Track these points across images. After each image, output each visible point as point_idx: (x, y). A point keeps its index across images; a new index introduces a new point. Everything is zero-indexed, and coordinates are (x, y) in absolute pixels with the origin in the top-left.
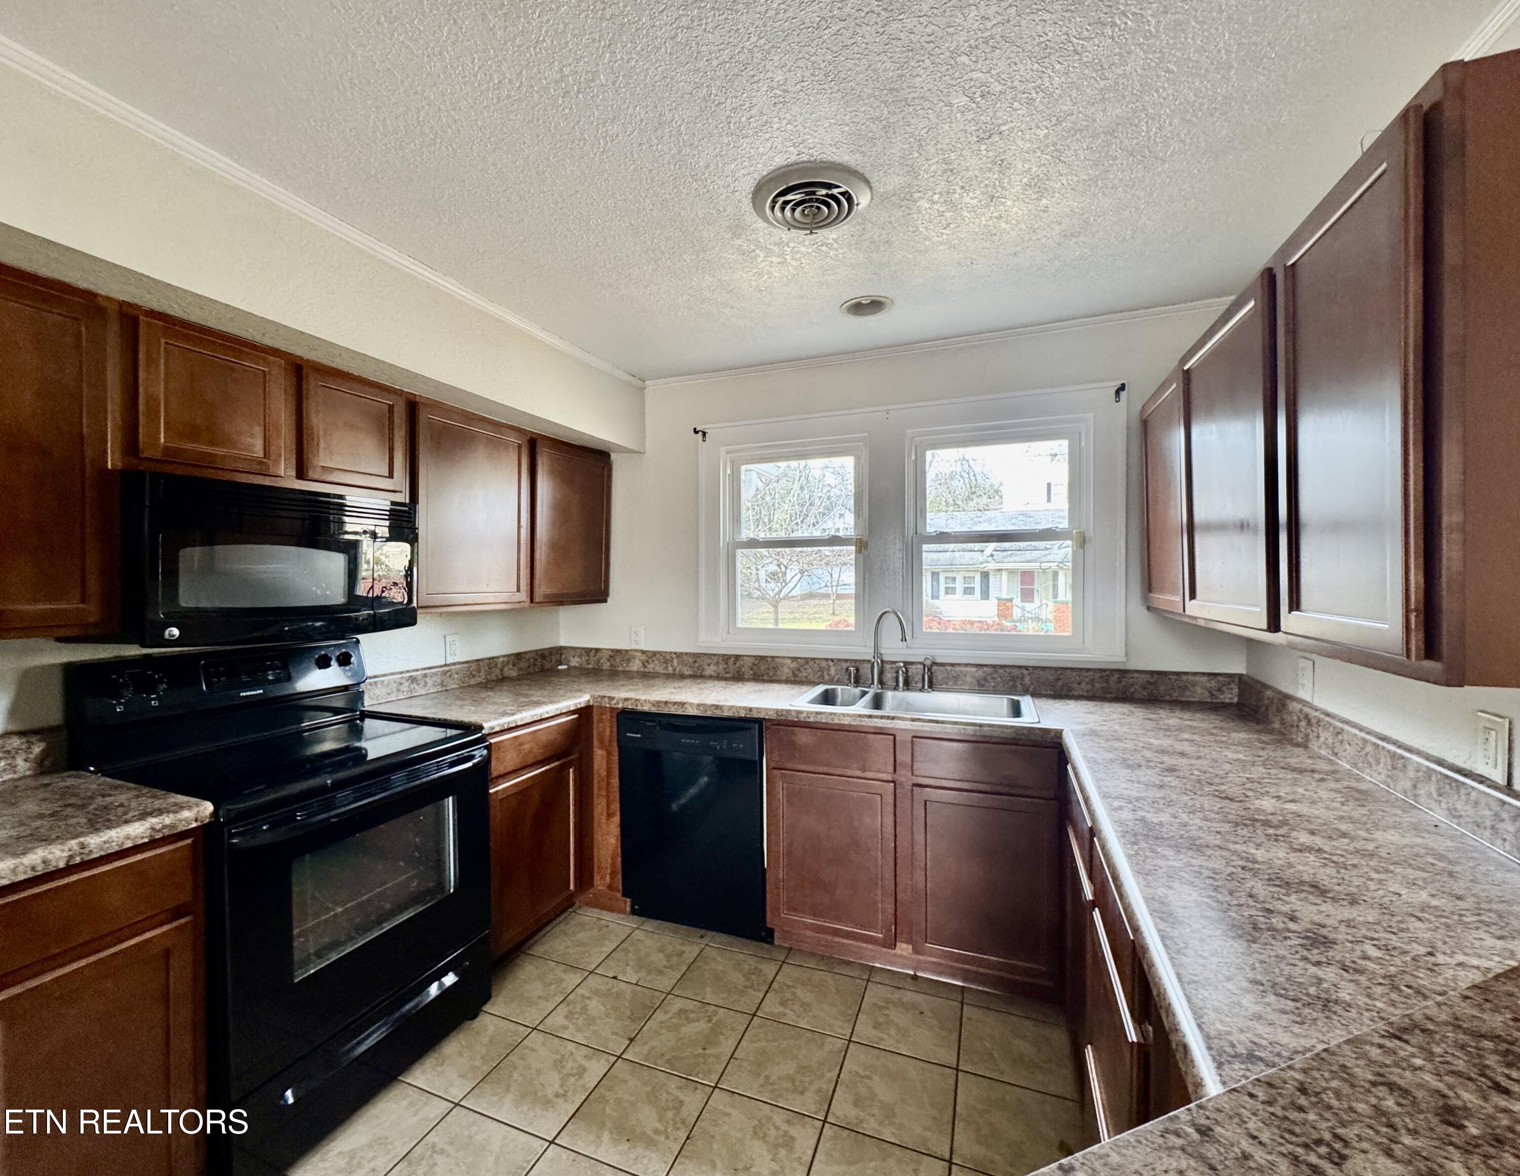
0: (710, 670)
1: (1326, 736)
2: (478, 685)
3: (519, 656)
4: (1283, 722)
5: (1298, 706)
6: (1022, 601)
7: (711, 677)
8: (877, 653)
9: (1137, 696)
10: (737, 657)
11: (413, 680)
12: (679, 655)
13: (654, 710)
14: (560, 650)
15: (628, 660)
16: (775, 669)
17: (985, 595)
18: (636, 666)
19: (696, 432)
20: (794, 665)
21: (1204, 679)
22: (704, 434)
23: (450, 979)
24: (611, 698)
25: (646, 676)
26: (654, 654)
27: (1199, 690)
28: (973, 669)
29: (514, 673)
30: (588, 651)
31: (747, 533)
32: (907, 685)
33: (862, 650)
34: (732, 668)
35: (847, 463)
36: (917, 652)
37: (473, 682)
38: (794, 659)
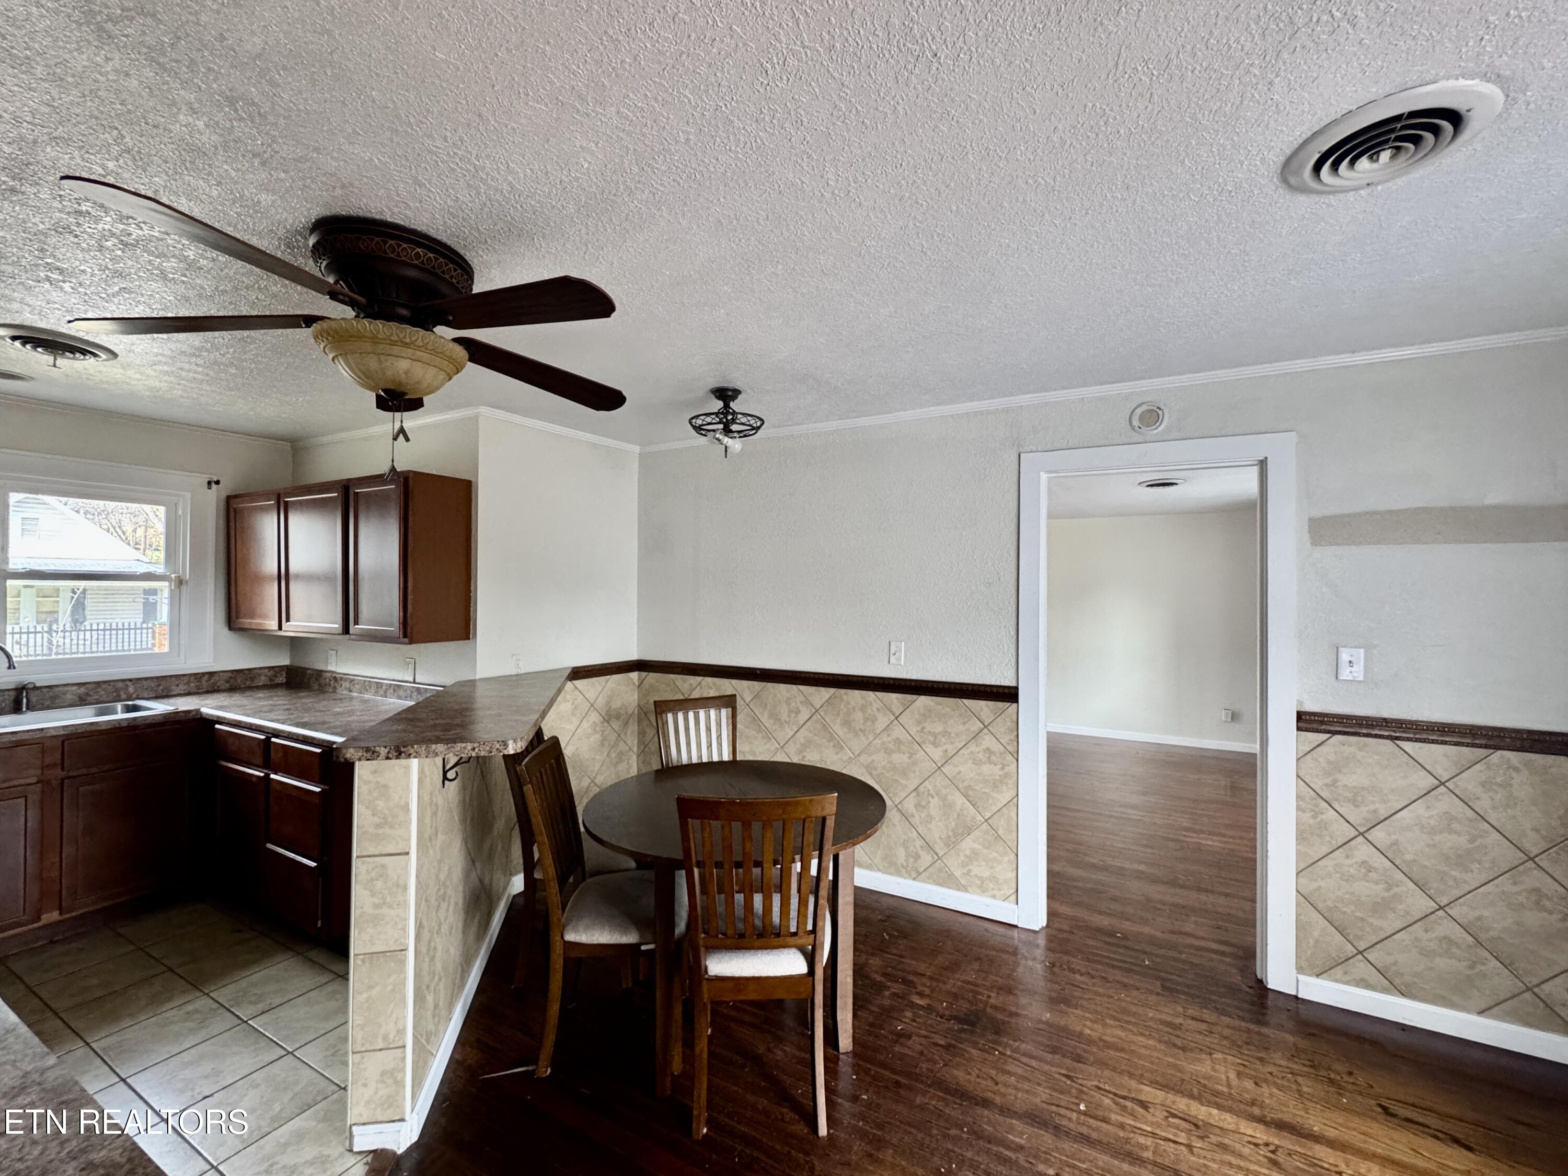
1: (346, 684)
4: (320, 685)
5: (329, 675)
9: (222, 687)
21: (266, 671)
27: (263, 678)
28: (74, 688)
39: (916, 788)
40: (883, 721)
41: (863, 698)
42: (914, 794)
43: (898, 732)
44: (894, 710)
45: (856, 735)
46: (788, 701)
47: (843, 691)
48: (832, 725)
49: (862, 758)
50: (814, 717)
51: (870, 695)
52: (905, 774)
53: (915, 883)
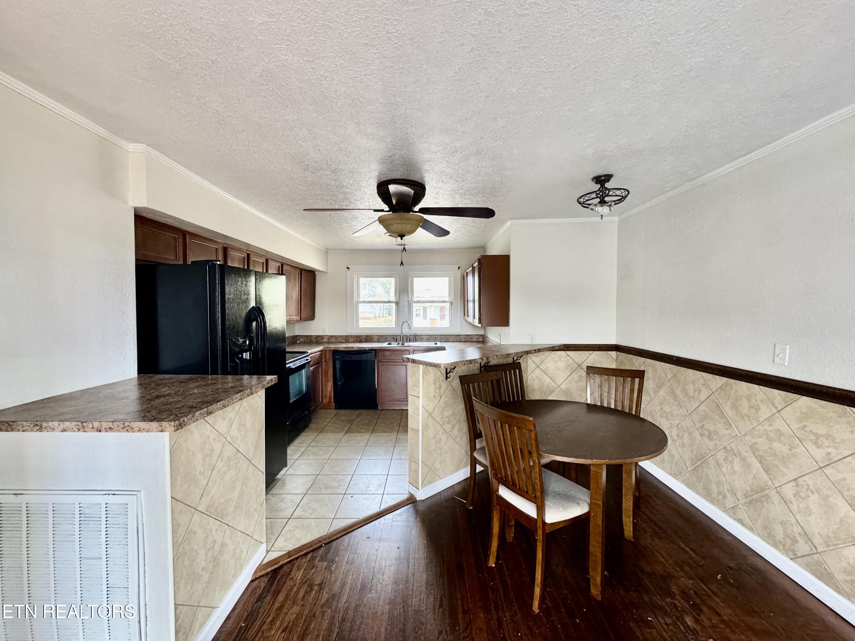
0: (352, 340)
6: (441, 320)
8: (402, 333)
9: (463, 341)
10: (360, 336)
12: (341, 336)
13: (344, 349)
14: (297, 336)
15: (323, 339)
16: (372, 339)
17: (425, 317)
18: (326, 340)
19: (346, 268)
20: (378, 337)
22: (349, 268)
24: (330, 347)
26: (332, 336)
27: (475, 338)
30: (307, 336)
31: (362, 299)
32: (410, 341)
33: (397, 332)
34: (358, 339)
35: (392, 280)
36: (412, 332)
38: (378, 336)
39: (796, 479)
40: (765, 412)
41: (749, 389)
42: (792, 484)
43: (779, 424)
44: (777, 404)
45: (742, 417)
46: (693, 382)
47: (732, 381)
48: (724, 406)
49: (747, 438)
50: (711, 398)
51: (756, 388)
52: (784, 463)
53: (791, 562)
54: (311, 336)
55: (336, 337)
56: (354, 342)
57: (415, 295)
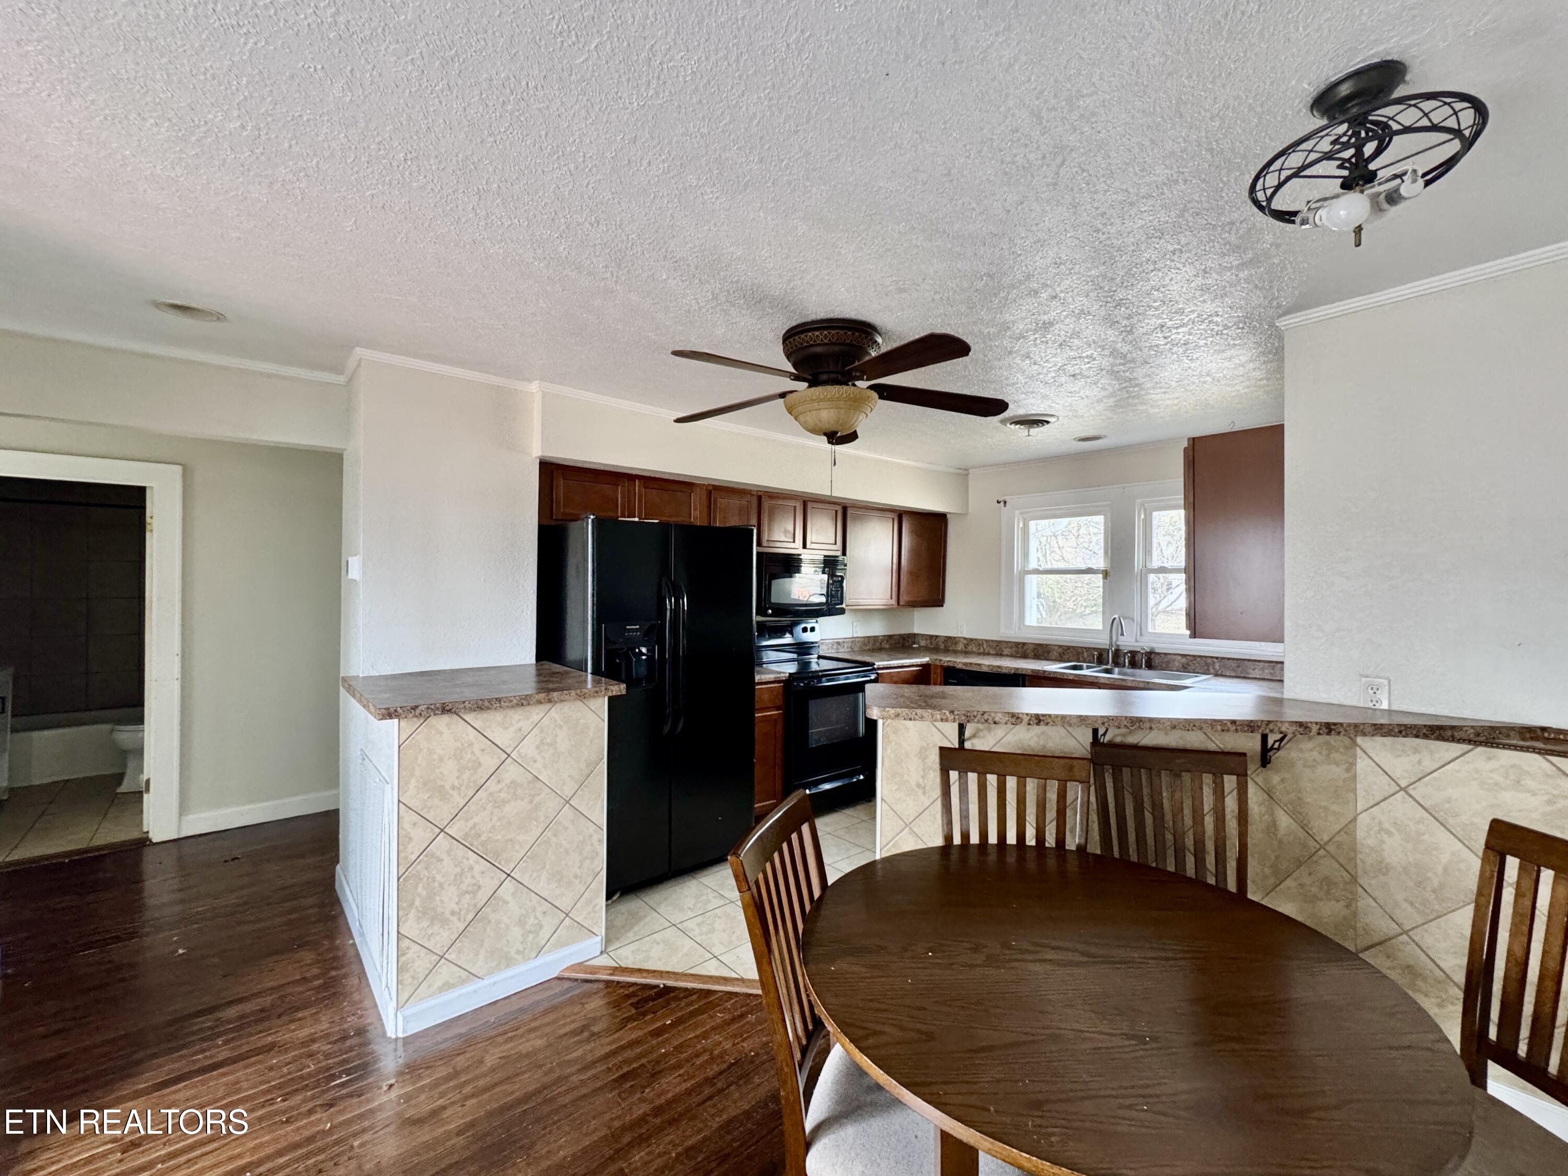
0: (1006, 652)
2: (869, 650)
3: (890, 637)
7: (1007, 656)
8: (1112, 644)
10: (1024, 644)
11: (838, 643)
12: (987, 641)
13: (964, 667)
14: (914, 636)
15: (956, 643)
16: (1048, 652)
18: (960, 647)
19: (998, 502)
20: (1061, 650)
22: (1005, 502)
23: (862, 777)
24: (941, 660)
25: (966, 653)
26: (972, 640)
28: (1180, 657)
29: (887, 646)
30: (931, 637)
31: (1033, 565)
32: (1133, 666)
33: (1102, 641)
34: (1020, 650)
35: (1100, 519)
36: (1144, 644)
37: (866, 648)
38: (1060, 646)
54: (937, 636)
55: (979, 643)
56: (1012, 656)
57: (1155, 553)
